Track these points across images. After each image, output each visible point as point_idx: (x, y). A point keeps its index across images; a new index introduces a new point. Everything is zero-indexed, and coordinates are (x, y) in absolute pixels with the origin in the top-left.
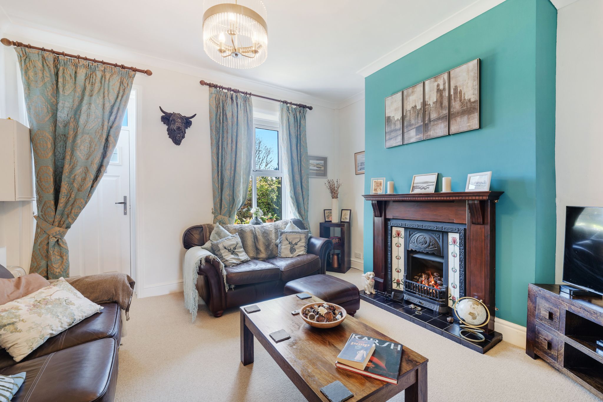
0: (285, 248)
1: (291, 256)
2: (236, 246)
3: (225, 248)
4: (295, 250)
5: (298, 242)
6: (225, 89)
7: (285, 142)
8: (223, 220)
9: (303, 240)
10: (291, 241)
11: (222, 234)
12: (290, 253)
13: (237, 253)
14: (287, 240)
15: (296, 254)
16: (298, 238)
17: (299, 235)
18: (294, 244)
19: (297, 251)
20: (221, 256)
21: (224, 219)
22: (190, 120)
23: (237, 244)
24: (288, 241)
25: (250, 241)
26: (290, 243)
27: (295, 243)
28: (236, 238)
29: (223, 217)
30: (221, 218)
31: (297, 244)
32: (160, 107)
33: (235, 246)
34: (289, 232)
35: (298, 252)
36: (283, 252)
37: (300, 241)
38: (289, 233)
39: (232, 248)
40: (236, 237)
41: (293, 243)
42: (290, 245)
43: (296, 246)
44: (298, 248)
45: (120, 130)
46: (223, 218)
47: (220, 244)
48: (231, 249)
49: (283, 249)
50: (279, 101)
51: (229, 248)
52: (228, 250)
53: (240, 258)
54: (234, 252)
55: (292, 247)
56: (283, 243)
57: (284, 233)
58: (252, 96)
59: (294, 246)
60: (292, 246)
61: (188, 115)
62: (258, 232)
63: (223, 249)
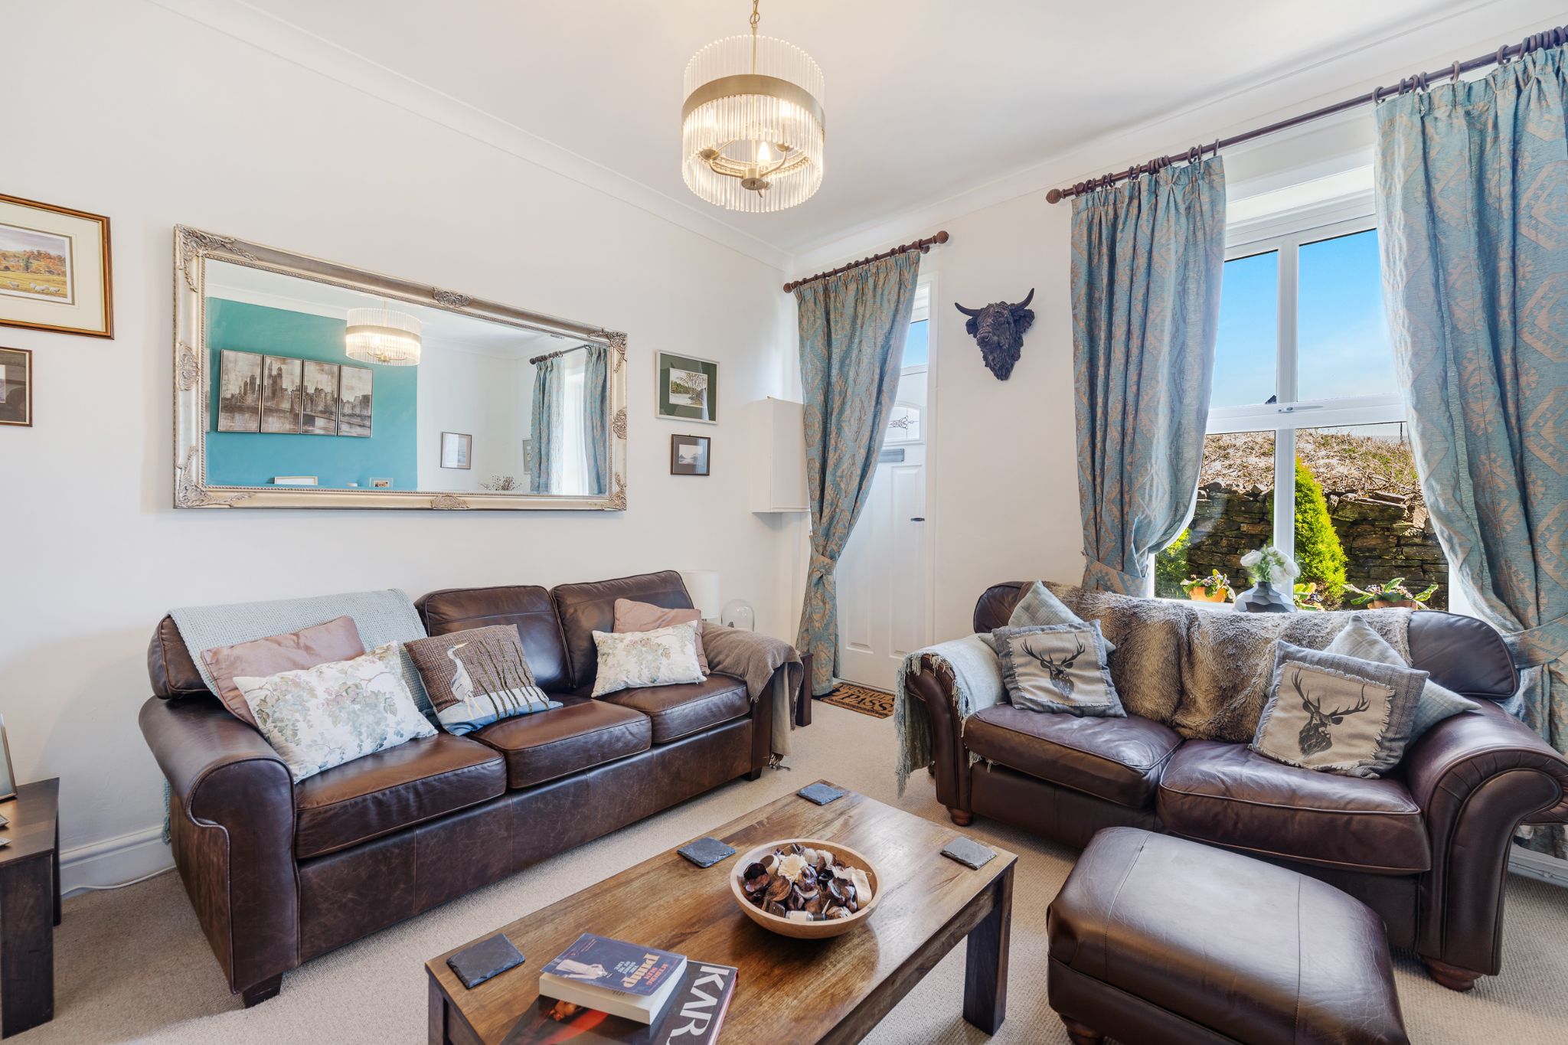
0: (1281, 720)
1: (1298, 758)
2: (1074, 657)
3: (1031, 653)
4: (1325, 742)
5: (1347, 712)
6: (1121, 177)
7: (1400, 265)
8: (1106, 579)
9: (1379, 712)
10: (1312, 697)
11: (1042, 614)
12: (1297, 747)
13: (1072, 679)
14: (1298, 687)
15: (1324, 760)
16: (1348, 694)
17: (1358, 681)
18: (1326, 717)
19: (1336, 748)
20: (1011, 672)
21: (1107, 574)
22: (1027, 308)
23: (1079, 653)
24: (1302, 696)
25: (1152, 660)
26: (1307, 705)
27: (1335, 713)
28: (1082, 634)
29: (1105, 568)
30: (1101, 571)
31: (1338, 721)
32: (956, 304)
33: (1069, 656)
34: (1316, 659)
35: (1340, 757)
36: (1271, 734)
37: (1357, 710)
38: (1311, 662)
39: (1057, 658)
40: (1083, 632)
41: (1326, 710)
42: (1309, 715)
43: (1332, 729)
44: (1340, 740)
45: (899, 375)
46: (1104, 571)
47: (1017, 638)
48: (1051, 662)
49: (1272, 721)
50: (1366, 99)
51: (1047, 658)
52: (1042, 661)
53: (1074, 696)
54: (1060, 672)
55: (1317, 727)
56: (1282, 698)
57: (1294, 659)
58: (1220, 152)
59: (1324, 725)
60: (1314, 722)
61: (1018, 299)
62: (1204, 635)
63: (1023, 656)
